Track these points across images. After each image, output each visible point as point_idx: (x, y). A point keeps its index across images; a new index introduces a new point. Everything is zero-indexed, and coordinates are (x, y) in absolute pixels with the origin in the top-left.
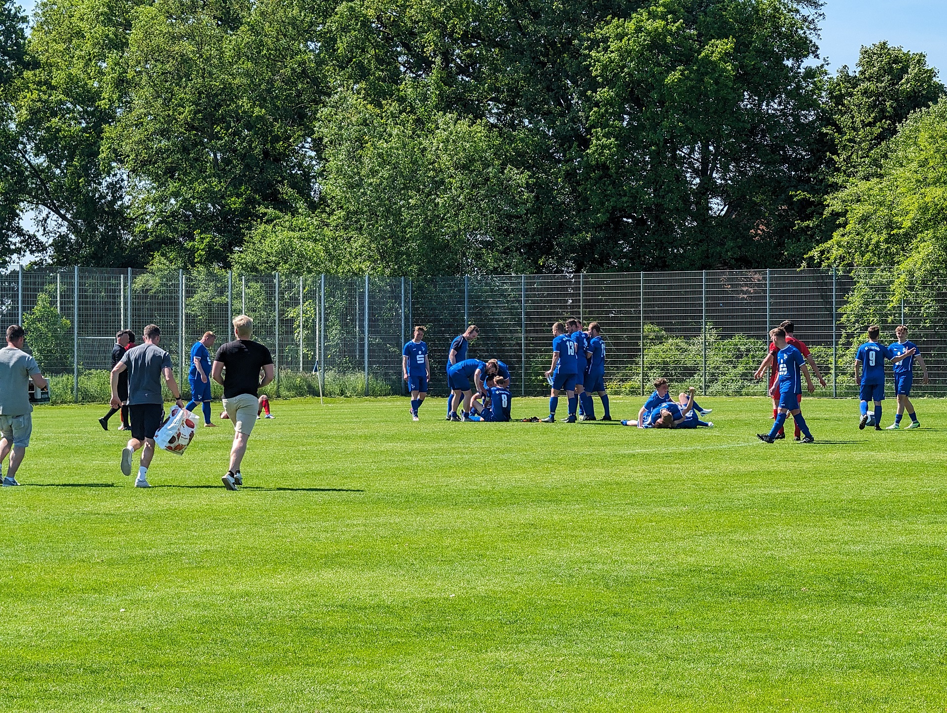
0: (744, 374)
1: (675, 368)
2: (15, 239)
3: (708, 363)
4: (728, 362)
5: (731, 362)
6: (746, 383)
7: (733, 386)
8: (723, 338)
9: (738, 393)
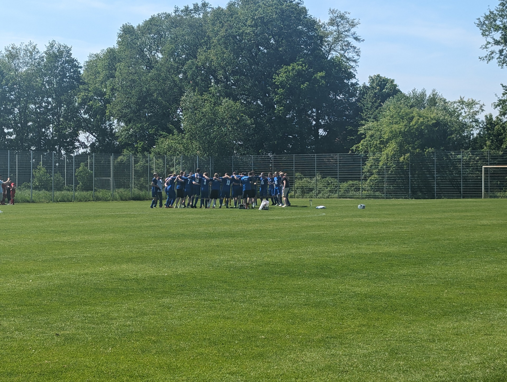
0: (330, 191)
1: (306, 189)
2: (77, 144)
3: (317, 187)
4: (324, 187)
5: (326, 186)
6: (331, 194)
7: (326, 195)
8: (323, 178)
9: (328, 197)
